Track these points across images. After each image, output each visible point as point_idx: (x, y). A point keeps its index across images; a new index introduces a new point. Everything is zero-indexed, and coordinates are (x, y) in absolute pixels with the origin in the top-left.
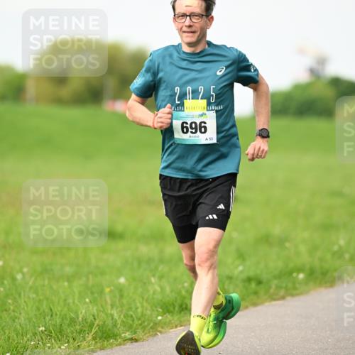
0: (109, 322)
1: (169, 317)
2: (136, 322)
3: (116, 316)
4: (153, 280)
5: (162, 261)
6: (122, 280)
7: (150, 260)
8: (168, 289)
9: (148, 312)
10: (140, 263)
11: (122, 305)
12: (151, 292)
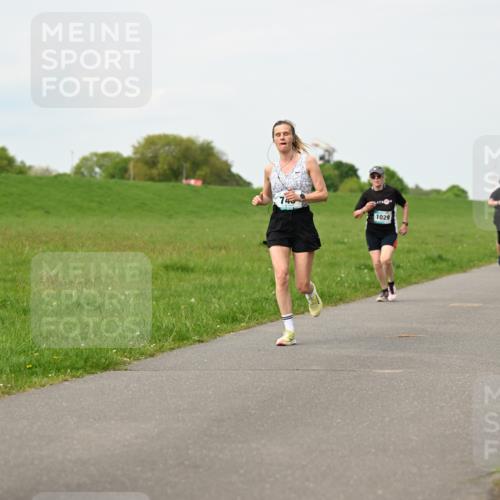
0: (184, 329)
1: (225, 325)
2: (203, 329)
3: (188, 324)
4: (214, 300)
5: (220, 287)
6: (193, 300)
7: (211, 287)
8: (224, 307)
9: (210, 322)
10: (205, 288)
11: (193, 317)
12: (213, 308)
